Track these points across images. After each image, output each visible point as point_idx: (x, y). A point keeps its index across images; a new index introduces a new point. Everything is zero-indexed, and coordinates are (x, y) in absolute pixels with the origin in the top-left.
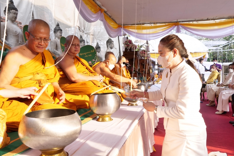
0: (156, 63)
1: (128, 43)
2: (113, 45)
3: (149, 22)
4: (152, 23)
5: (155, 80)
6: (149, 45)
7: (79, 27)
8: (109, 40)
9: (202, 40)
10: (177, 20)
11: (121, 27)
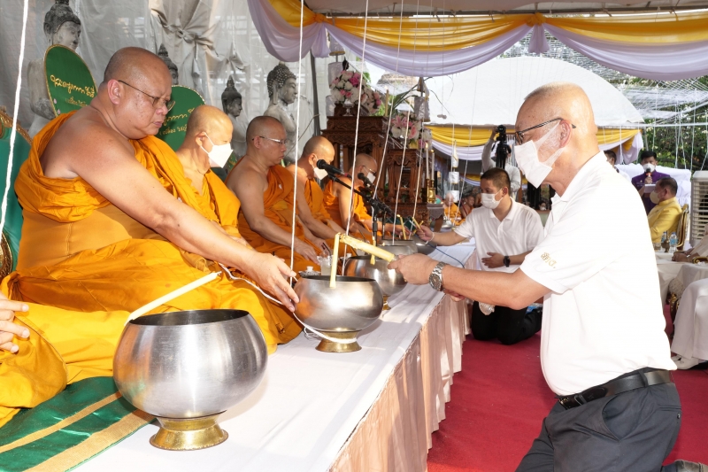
0: (455, 164)
1: (347, 80)
2: (291, 90)
3: (431, 9)
4: (441, 13)
6: (428, 94)
7: (161, 14)
8: (276, 68)
9: (623, 85)
10: (536, 6)
11: (323, 21)
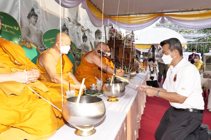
0: (142, 53)
1: (112, 31)
2: (101, 36)
3: (135, 13)
5: (140, 69)
6: (134, 35)
7: (69, 18)
10: (162, 11)
11: (107, 17)
